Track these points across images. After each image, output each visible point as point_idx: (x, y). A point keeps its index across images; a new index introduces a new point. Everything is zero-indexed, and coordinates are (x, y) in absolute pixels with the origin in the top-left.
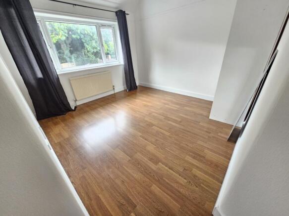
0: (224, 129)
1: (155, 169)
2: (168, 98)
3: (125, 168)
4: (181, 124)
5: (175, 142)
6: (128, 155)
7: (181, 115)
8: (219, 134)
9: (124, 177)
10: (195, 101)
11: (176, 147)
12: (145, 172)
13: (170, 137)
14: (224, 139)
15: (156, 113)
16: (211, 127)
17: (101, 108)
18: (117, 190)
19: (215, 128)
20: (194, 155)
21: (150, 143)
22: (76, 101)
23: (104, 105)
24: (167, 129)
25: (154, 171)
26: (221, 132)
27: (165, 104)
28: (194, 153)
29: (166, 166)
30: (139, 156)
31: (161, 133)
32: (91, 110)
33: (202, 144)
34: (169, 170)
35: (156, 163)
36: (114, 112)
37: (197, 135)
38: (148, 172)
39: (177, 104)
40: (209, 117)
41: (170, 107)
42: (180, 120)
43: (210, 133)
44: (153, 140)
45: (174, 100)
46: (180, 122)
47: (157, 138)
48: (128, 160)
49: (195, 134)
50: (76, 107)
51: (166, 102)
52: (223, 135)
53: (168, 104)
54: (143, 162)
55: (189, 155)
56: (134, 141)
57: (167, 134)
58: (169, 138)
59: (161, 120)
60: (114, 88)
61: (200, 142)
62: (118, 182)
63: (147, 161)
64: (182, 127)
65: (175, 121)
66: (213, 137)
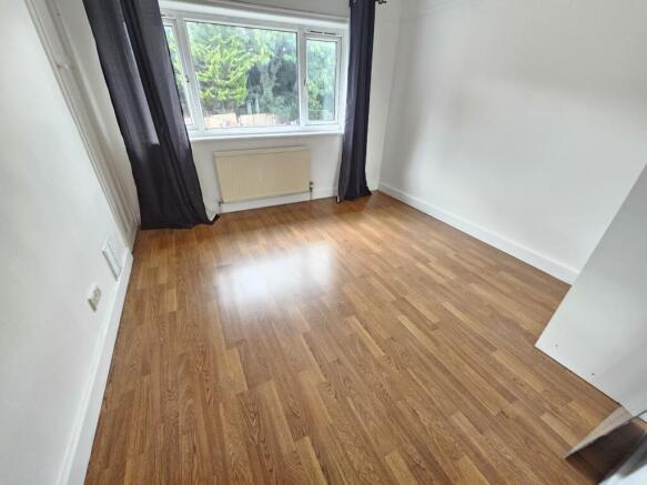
0: (574, 405)
1: (285, 451)
2: (437, 241)
3: (222, 410)
4: (433, 333)
5: (386, 387)
6: (247, 378)
7: (448, 306)
8: (546, 418)
9: (204, 439)
10: (513, 272)
11: (380, 404)
12: (258, 448)
13: (379, 365)
14: (556, 446)
15: (382, 280)
16: (528, 378)
17: (264, 230)
18: (168, 469)
19: (539, 388)
20: (417, 457)
21: (317, 366)
22: (221, 203)
23: (274, 225)
24: (385, 336)
25: (280, 456)
26: (555, 412)
27: (418, 258)
28: (423, 450)
29: (318, 457)
30: (270, 392)
31: (361, 343)
32: (243, 231)
33: (465, 430)
34: (319, 472)
35: (298, 435)
36: (282, 249)
37: (465, 391)
38: (263, 452)
39: (454, 268)
40: (536, 340)
41: (427, 271)
42: (435, 320)
43: (512, 399)
44: (330, 358)
45: (451, 254)
46: (435, 327)
47: (342, 356)
48: (239, 392)
49: (459, 384)
50: (217, 217)
51: (424, 253)
52: (557, 428)
53: (426, 262)
54: (270, 414)
55: (403, 451)
56: (283, 344)
57: (377, 352)
58: (374, 368)
59: (381, 305)
60: (311, 189)
61: (460, 421)
62: (184, 445)
63: (279, 417)
64: (431, 348)
65: (419, 320)
66: (518, 420)
